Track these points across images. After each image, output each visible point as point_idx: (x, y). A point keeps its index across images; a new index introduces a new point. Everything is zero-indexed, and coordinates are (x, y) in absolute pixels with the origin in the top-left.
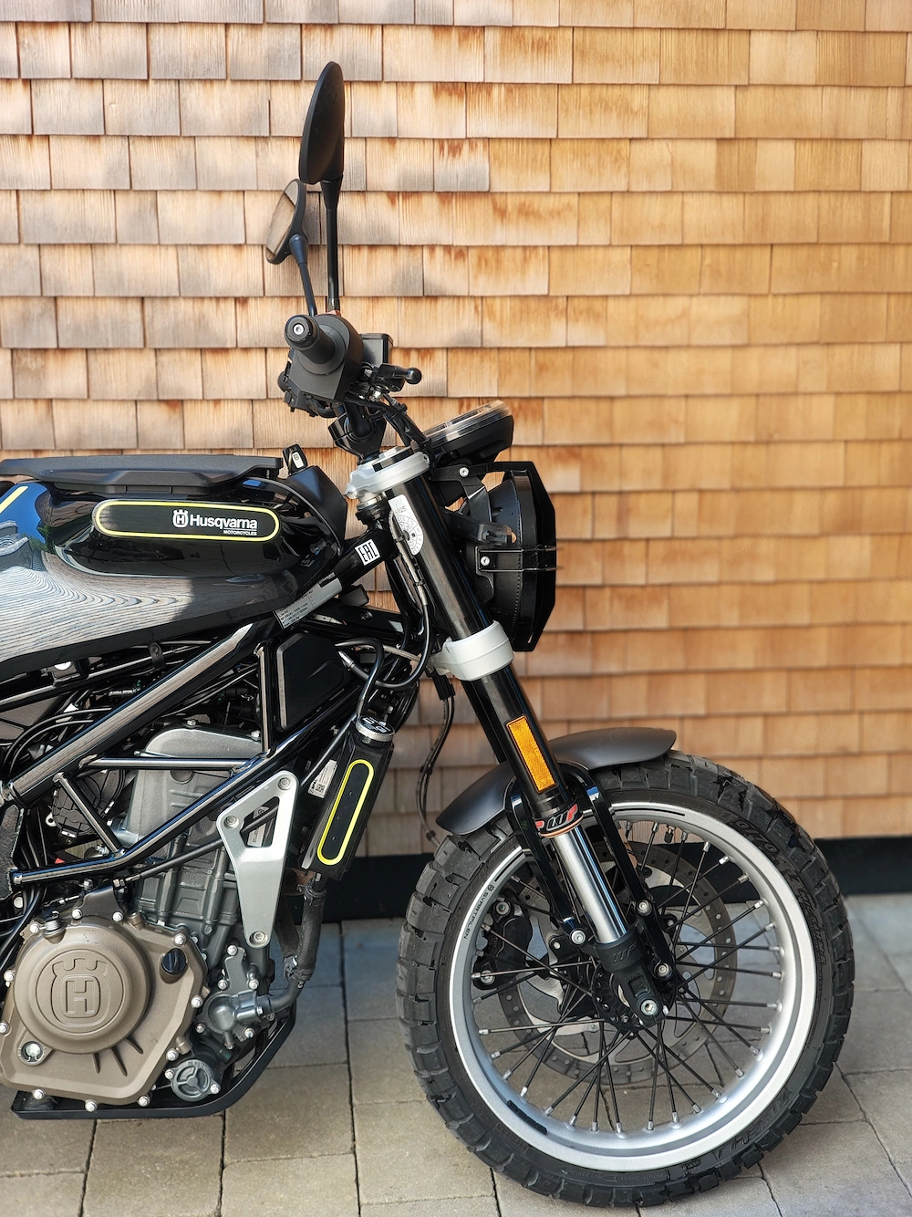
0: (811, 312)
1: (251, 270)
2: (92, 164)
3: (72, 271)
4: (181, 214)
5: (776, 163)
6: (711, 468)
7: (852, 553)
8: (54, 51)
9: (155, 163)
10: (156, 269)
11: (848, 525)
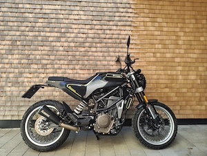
0: (162, 68)
1: (114, 63)
2: (100, 54)
3: (99, 63)
4: (108, 58)
5: (158, 55)
6: (154, 81)
7: (167, 90)
8: (99, 45)
9: (106, 54)
10: (106, 63)
11: (166, 87)
